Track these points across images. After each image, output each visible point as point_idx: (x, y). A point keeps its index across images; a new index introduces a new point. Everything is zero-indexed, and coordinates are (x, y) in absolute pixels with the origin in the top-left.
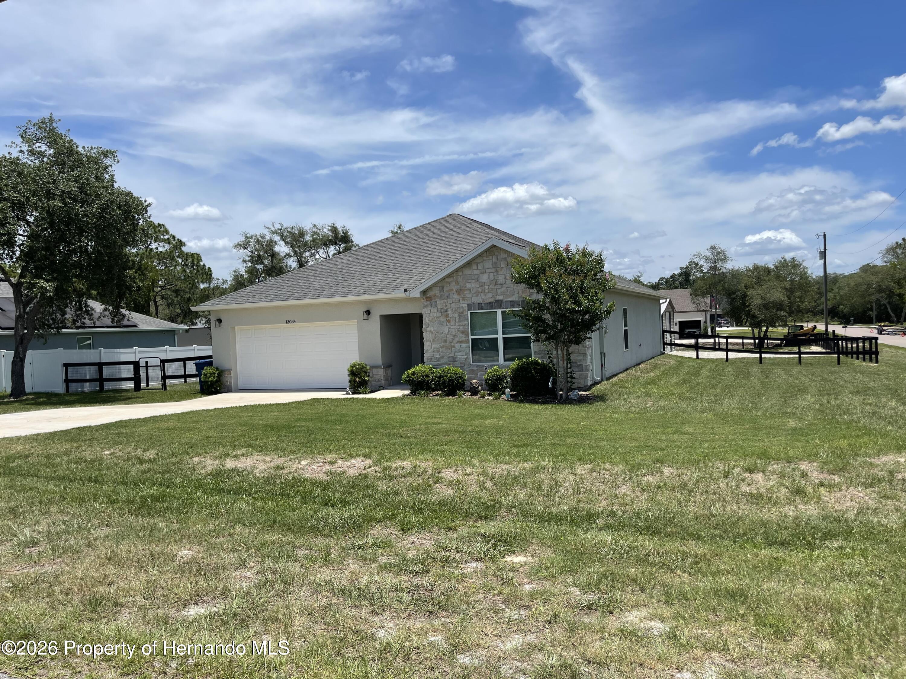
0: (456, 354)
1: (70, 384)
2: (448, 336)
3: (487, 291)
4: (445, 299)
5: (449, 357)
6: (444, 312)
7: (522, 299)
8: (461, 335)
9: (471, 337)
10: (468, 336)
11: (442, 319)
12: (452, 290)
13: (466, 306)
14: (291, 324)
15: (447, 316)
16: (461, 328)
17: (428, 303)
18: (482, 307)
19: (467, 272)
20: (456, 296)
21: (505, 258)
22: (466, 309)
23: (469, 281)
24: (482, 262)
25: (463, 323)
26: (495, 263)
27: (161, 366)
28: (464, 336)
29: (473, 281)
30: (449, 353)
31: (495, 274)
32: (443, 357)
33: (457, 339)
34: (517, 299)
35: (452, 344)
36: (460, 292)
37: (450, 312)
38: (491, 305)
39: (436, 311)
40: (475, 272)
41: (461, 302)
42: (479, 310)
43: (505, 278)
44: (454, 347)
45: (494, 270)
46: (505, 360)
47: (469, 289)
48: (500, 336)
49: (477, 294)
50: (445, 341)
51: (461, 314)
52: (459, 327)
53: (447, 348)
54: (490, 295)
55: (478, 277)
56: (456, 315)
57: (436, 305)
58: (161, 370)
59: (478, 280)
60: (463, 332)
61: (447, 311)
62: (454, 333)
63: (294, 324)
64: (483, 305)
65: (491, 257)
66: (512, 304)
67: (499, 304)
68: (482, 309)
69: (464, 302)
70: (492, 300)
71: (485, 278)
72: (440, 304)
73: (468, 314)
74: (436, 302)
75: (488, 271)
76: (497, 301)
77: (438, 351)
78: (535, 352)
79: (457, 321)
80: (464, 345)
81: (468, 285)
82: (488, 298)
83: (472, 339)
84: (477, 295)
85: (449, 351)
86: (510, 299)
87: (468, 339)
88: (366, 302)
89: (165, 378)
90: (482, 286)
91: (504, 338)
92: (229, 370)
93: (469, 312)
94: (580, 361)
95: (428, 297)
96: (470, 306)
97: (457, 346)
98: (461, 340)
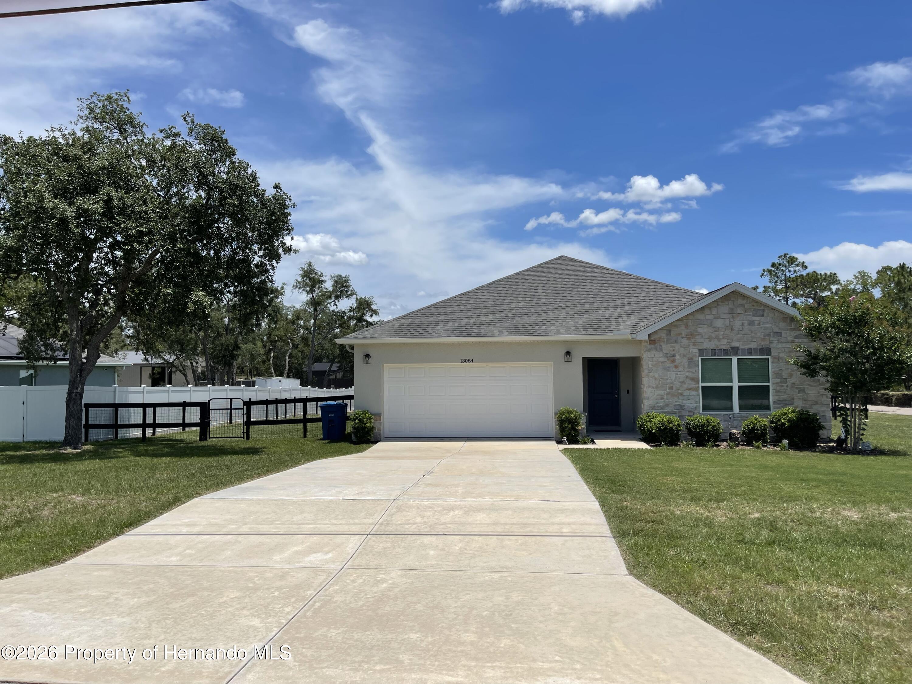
0: (684, 402)
1: (90, 430)
2: (675, 383)
3: (721, 337)
4: (672, 343)
5: (676, 405)
6: (672, 358)
7: (760, 347)
8: (690, 382)
9: (701, 384)
10: (699, 383)
11: (668, 365)
12: (681, 334)
13: (697, 351)
14: (468, 363)
15: (673, 361)
16: (691, 375)
17: (653, 346)
18: (715, 353)
19: (700, 316)
20: (685, 341)
21: (742, 305)
22: (697, 354)
23: (701, 326)
24: (715, 307)
25: (693, 370)
26: (732, 309)
27: (243, 409)
28: (693, 383)
29: (706, 326)
30: (675, 401)
31: (732, 320)
32: (667, 405)
33: (685, 386)
34: (755, 347)
35: (679, 391)
36: (690, 336)
37: (677, 357)
38: (725, 352)
39: (661, 356)
40: (708, 317)
41: (691, 347)
42: (712, 356)
43: (743, 325)
44: (682, 394)
45: (730, 316)
46: (741, 408)
47: (701, 334)
48: (735, 385)
49: (710, 339)
50: (671, 388)
51: (691, 360)
52: (688, 374)
53: (673, 395)
54: (725, 341)
55: (712, 322)
56: (685, 360)
57: (661, 350)
58: (243, 414)
59: (711, 325)
60: (692, 379)
61: (674, 356)
62: (682, 380)
63: (471, 363)
64: (717, 351)
65: (727, 303)
66: (750, 351)
67: (735, 351)
68: (715, 355)
69: (694, 347)
70: (728, 347)
71: (719, 323)
72: (666, 348)
73: (698, 361)
74: (660, 345)
75: (723, 316)
76: (733, 348)
77: (662, 399)
78: (775, 402)
79: (686, 366)
80: (694, 393)
81: (700, 330)
82: (723, 344)
83: (702, 387)
84: (710, 341)
85: (676, 398)
86: (747, 347)
87: (699, 387)
88: (565, 342)
89: (248, 423)
90: (716, 331)
91: (739, 387)
92: (379, 415)
93: (700, 358)
94: (824, 412)
95: (652, 340)
96: (701, 352)
97: (686, 393)
98: (690, 387)
